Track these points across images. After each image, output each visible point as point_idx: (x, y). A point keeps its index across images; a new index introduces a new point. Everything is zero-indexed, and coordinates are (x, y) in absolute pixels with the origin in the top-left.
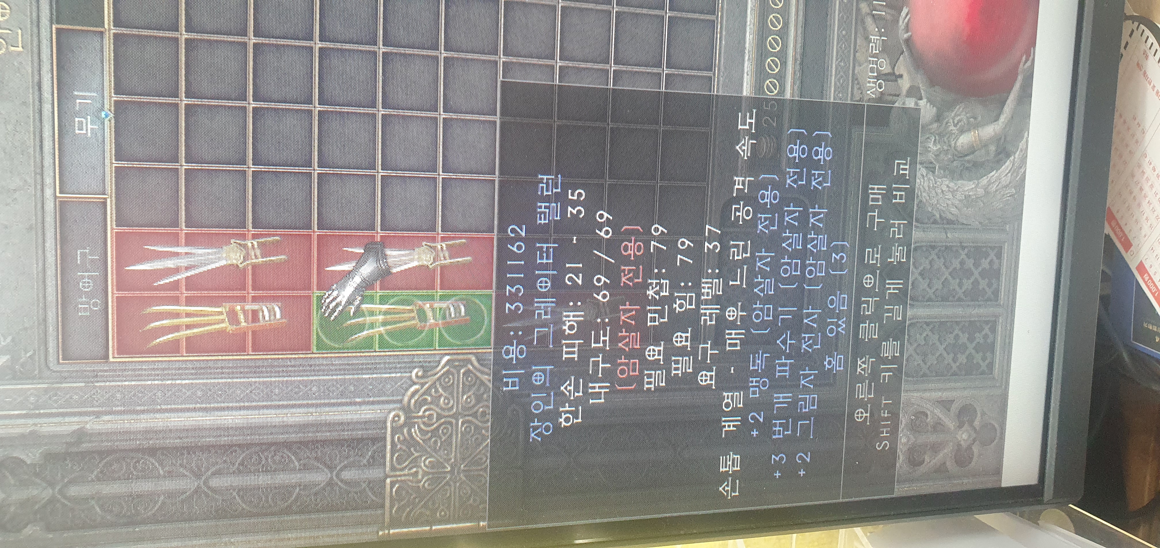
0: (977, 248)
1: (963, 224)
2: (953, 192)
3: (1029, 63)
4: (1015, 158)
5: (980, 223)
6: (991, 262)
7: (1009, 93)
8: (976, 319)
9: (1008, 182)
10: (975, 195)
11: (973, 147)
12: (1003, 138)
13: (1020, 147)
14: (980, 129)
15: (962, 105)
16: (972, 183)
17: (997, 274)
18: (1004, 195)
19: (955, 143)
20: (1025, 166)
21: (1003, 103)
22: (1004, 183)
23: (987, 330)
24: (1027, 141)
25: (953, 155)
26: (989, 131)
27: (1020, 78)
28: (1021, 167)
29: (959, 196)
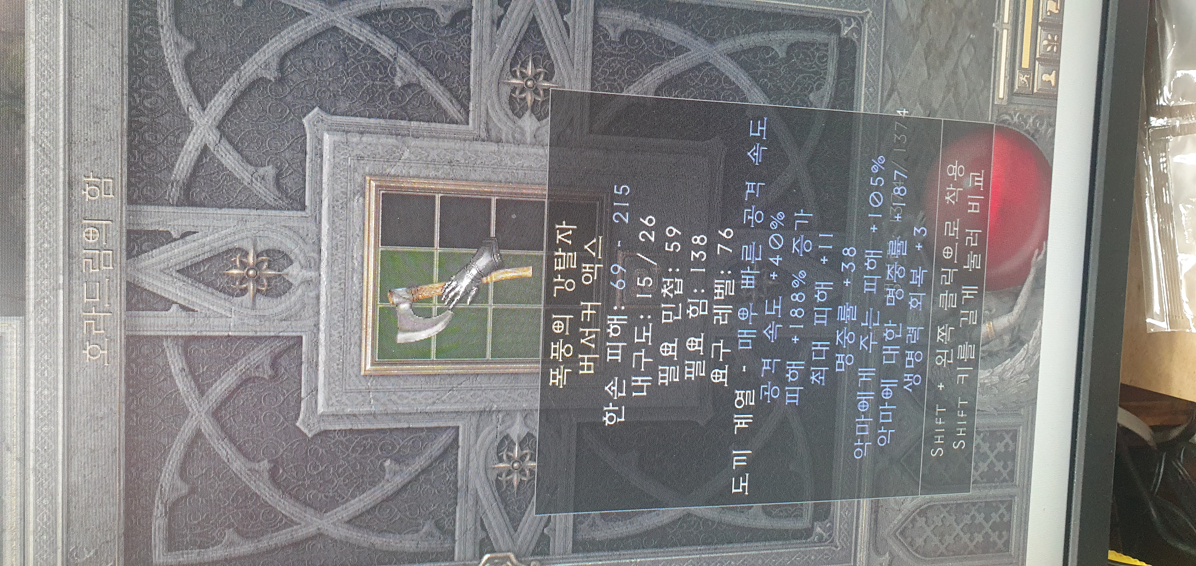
3: (1041, 257)
8: (992, 500)
9: (1022, 369)
13: (1034, 335)
14: (995, 321)
18: (1017, 382)
20: (1039, 353)
23: (1002, 510)
24: (1041, 329)
27: (1033, 271)
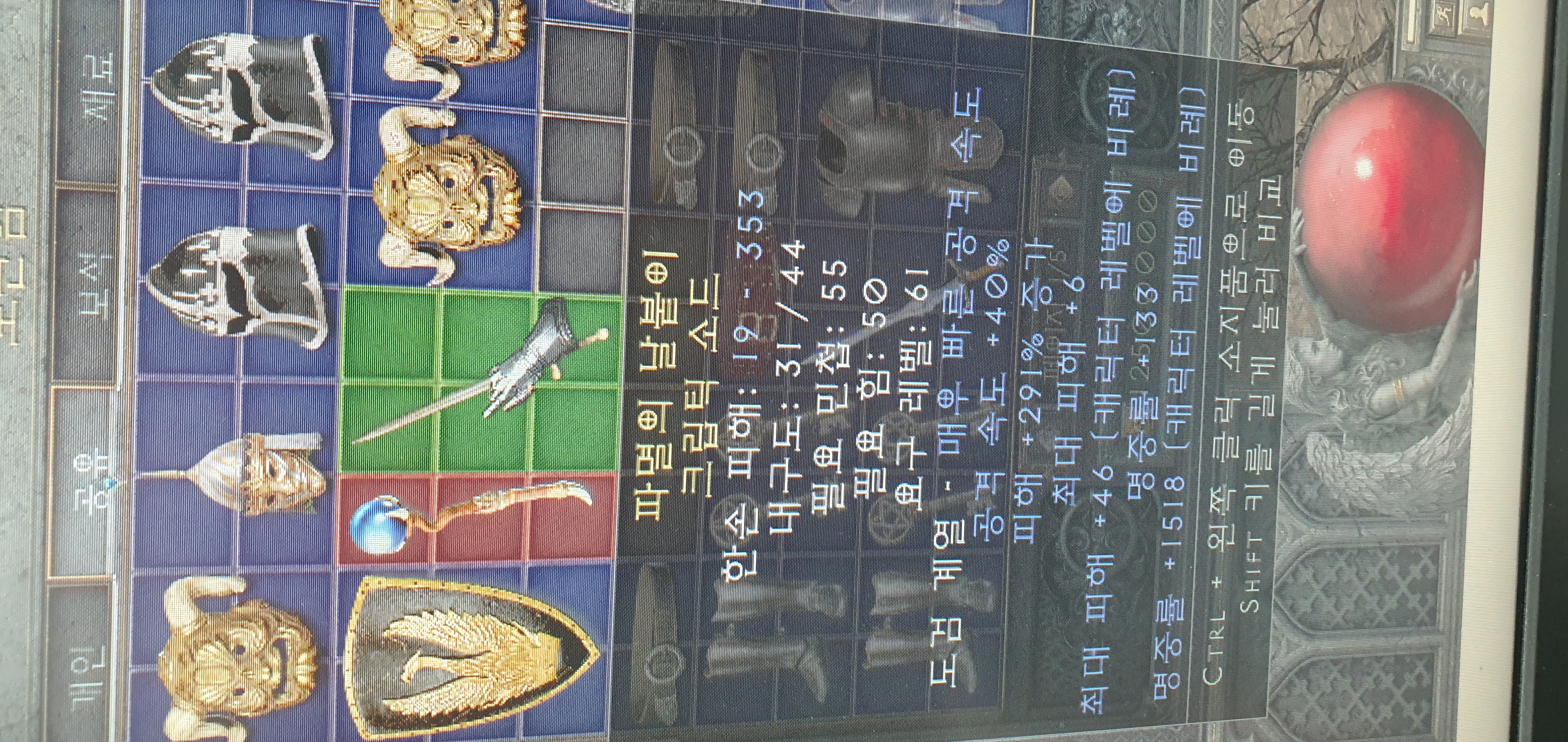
0: (1404, 550)
1: (1382, 515)
2: (1368, 470)
4: (1454, 417)
5: (1408, 513)
6: (1425, 570)
7: (1444, 324)
10: (1399, 473)
11: (1395, 404)
12: (1437, 389)
15: (1380, 345)
16: (1394, 455)
17: (1433, 586)
19: (1370, 401)
21: (1436, 340)
22: (1439, 454)
25: (1368, 416)
26: (1418, 380)
28: (1464, 431)
29: (1377, 475)
